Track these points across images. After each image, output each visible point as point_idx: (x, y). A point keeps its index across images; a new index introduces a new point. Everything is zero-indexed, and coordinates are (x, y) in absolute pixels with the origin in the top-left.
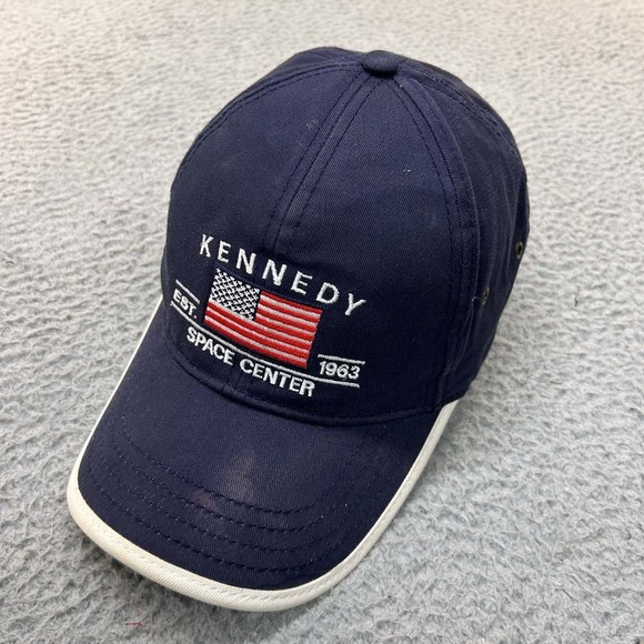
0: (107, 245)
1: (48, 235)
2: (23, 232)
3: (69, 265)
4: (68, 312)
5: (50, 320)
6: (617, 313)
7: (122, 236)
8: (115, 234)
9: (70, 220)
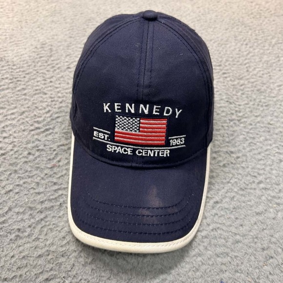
0: (38, 55)
1: (15, 51)
2: (6, 51)
3: (24, 61)
4: (24, 75)
5: (18, 78)
6: (224, 73)
7: (43, 52)
8: (41, 51)
9: (23, 47)
